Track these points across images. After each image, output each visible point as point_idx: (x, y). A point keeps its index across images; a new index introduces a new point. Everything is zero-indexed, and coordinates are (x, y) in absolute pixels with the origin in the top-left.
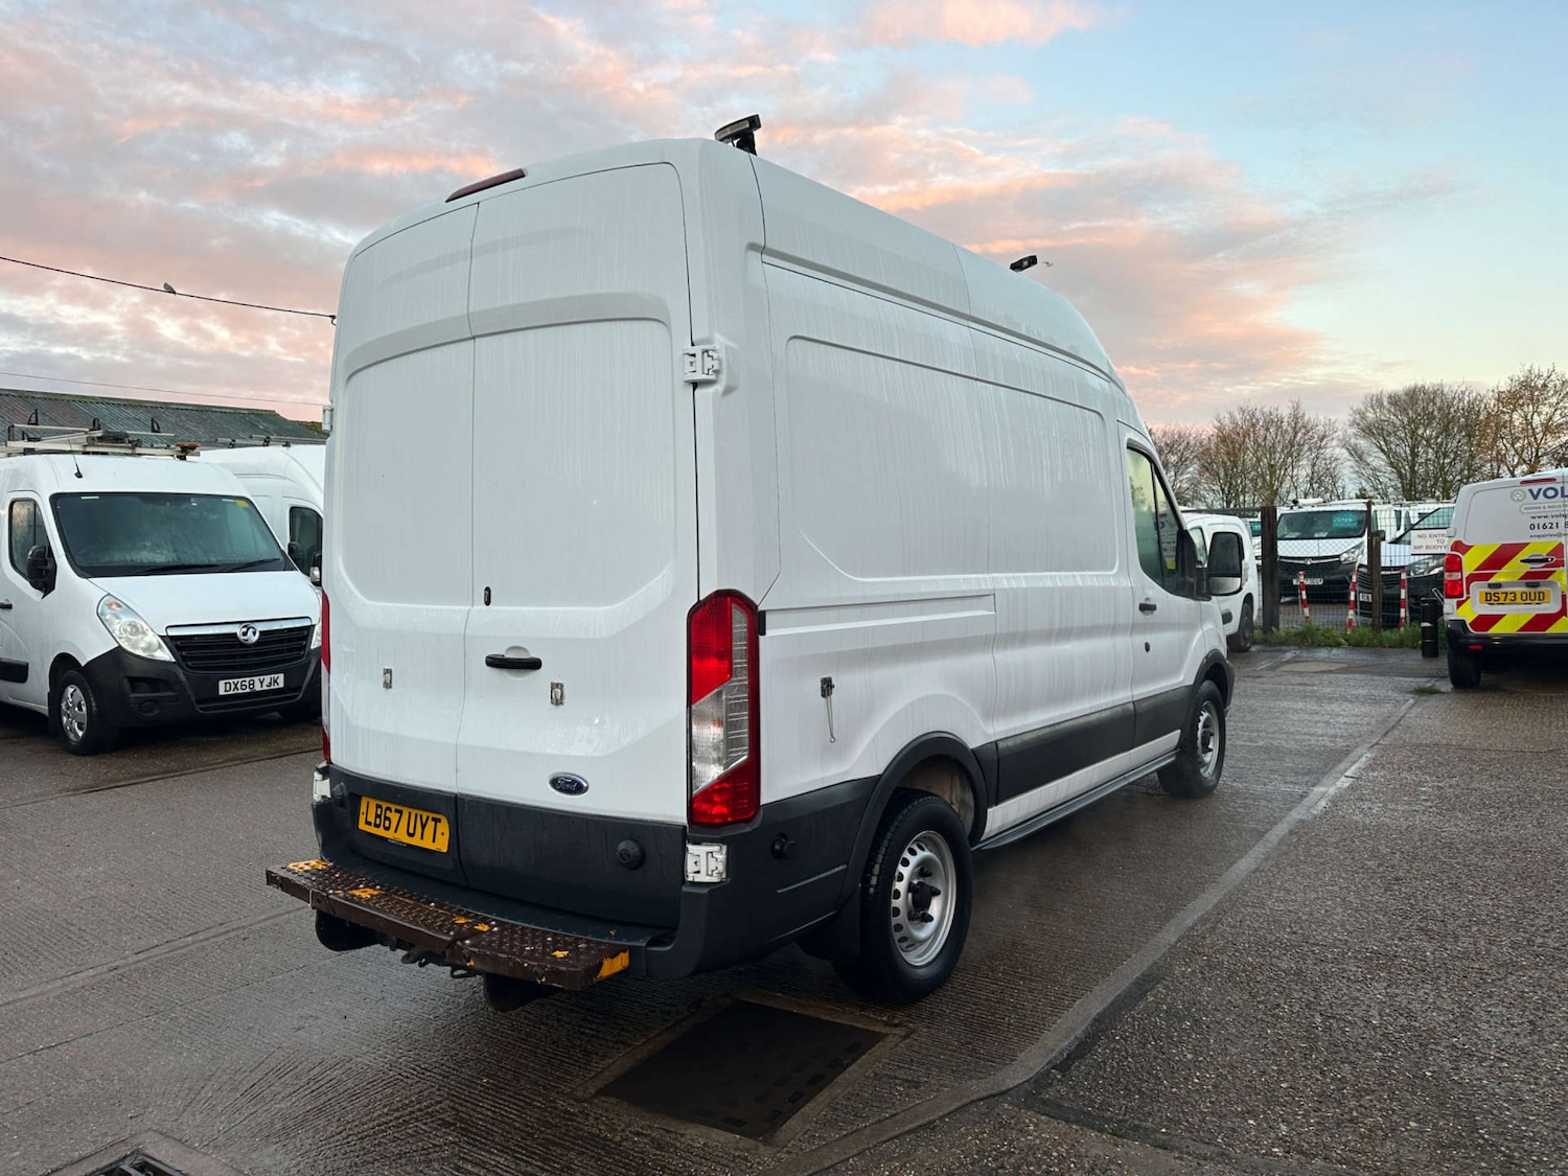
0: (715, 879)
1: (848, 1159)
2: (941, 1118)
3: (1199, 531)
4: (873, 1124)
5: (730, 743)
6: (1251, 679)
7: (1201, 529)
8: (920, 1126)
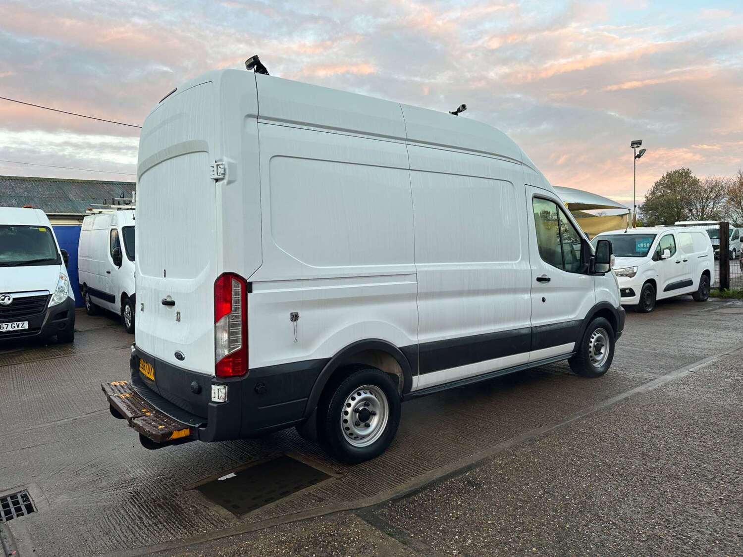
0: (221, 401)
1: (264, 529)
2: (319, 517)
3: (672, 236)
4: (287, 515)
5: (231, 341)
6: (689, 316)
7: (673, 235)
8: (307, 519)
